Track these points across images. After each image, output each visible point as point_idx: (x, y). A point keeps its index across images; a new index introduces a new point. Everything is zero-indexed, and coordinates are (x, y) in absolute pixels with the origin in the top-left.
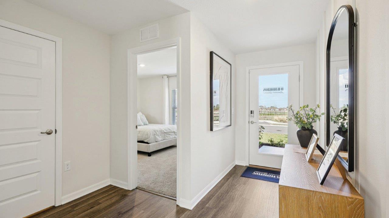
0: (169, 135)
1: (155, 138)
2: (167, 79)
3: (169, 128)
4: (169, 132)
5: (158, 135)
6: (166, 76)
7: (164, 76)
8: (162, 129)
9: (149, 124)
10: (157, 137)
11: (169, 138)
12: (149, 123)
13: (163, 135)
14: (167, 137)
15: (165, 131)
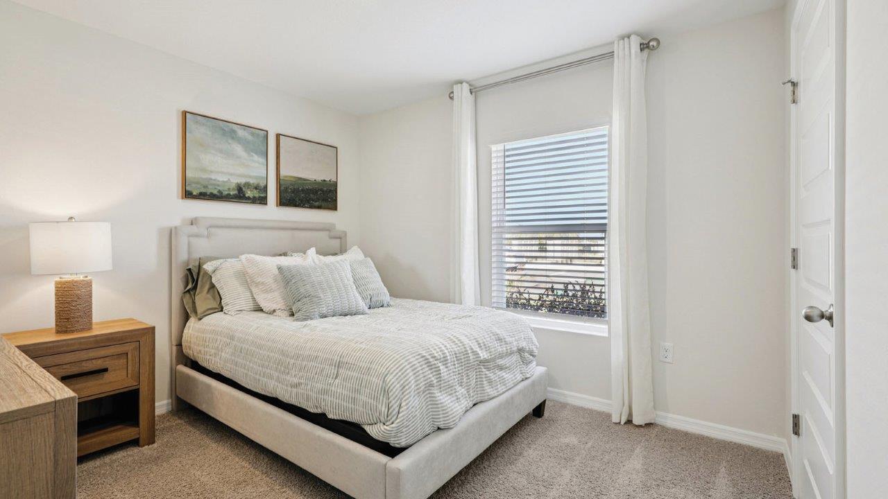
0: (501, 368)
1: (433, 404)
2: (471, 98)
3: (495, 329)
4: (501, 356)
5: (449, 389)
6: (466, 87)
7: (456, 88)
8: (466, 341)
9: (394, 301)
10: (443, 398)
11: (501, 388)
12: (393, 294)
13: (473, 374)
14: (490, 382)
15: (483, 355)
